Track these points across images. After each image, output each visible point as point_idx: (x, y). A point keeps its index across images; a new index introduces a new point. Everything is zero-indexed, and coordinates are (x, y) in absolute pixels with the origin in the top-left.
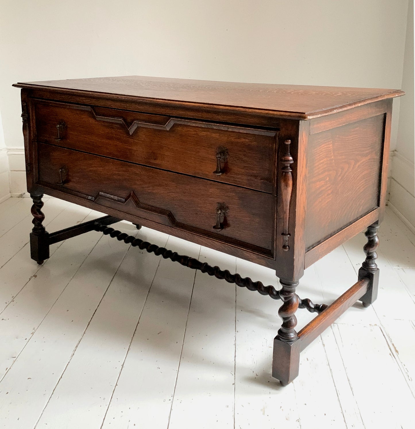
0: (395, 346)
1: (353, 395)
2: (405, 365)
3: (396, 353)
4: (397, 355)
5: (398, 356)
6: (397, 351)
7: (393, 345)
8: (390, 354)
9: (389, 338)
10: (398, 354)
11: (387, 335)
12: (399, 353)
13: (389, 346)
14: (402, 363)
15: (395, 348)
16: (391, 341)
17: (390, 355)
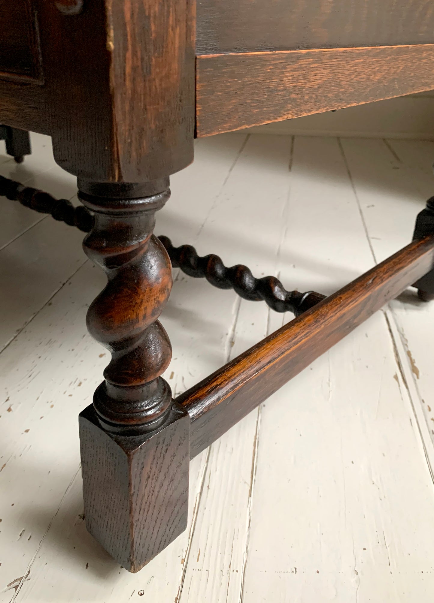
0: (413, 357)
1: (250, 496)
2: (430, 410)
3: (413, 377)
4: (415, 380)
5: (415, 383)
6: (415, 370)
7: (409, 354)
8: (396, 377)
9: (401, 338)
10: (418, 378)
11: (398, 330)
12: (421, 374)
13: (397, 355)
14: (423, 401)
15: (412, 362)
16: (406, 345)
17: (394, 380)
